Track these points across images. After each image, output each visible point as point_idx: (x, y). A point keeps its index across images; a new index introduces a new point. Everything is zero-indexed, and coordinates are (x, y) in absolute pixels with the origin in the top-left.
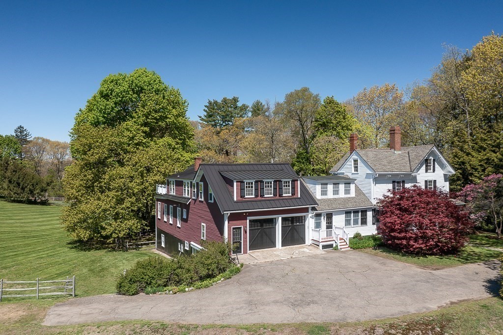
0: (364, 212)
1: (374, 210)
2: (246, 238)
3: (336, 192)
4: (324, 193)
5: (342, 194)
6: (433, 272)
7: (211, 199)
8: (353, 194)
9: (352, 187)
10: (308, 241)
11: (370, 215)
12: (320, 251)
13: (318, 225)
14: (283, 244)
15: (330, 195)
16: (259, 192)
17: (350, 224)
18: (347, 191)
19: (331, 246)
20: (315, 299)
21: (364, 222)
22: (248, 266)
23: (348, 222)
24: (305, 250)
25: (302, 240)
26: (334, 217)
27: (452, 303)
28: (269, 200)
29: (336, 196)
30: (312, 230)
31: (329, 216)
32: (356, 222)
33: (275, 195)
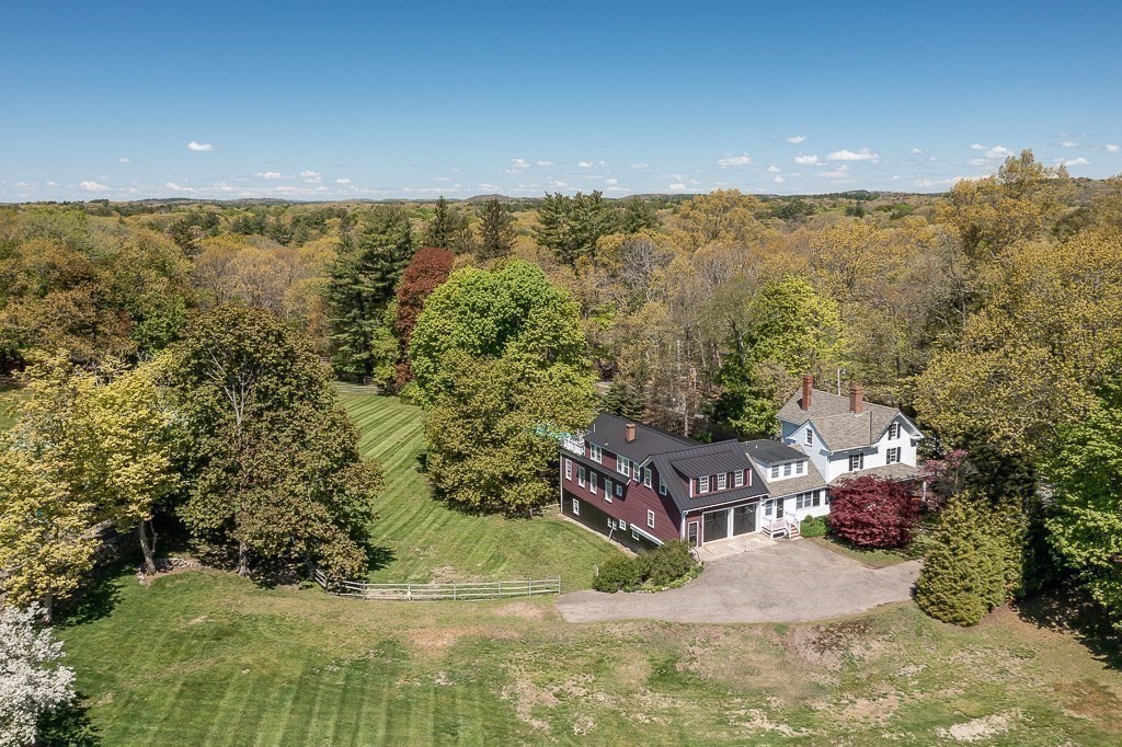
0: (817, 493)
1: (827, 490)
2: (700, 533)
3: (787, 473)
4: (775, 475)
5: (794, 474)
6: (875, 571)
7: (663, 491)
8: (805, 472)
9: (805, 464)
10: (758, 529)
11: (823, 495)
12: (771, 542)
13: (768, 512)
14: (736, 533)
15: (782, 477)
16: (713, 486)
17: (801, 507)
18: (799, 470)
19: (782, 534)
20: (776, 602)
21: (816, 503)
22: (708, 564)
23: (799, 505)
24: (756, 539)
25: (752, 527)
26: (785, 502)
27: (879, 605)
28: (723, 492)
29: (788, 477)
30: (763, 517)
31: (780, 502)
32: (807, 504)
33: (728, 487)
